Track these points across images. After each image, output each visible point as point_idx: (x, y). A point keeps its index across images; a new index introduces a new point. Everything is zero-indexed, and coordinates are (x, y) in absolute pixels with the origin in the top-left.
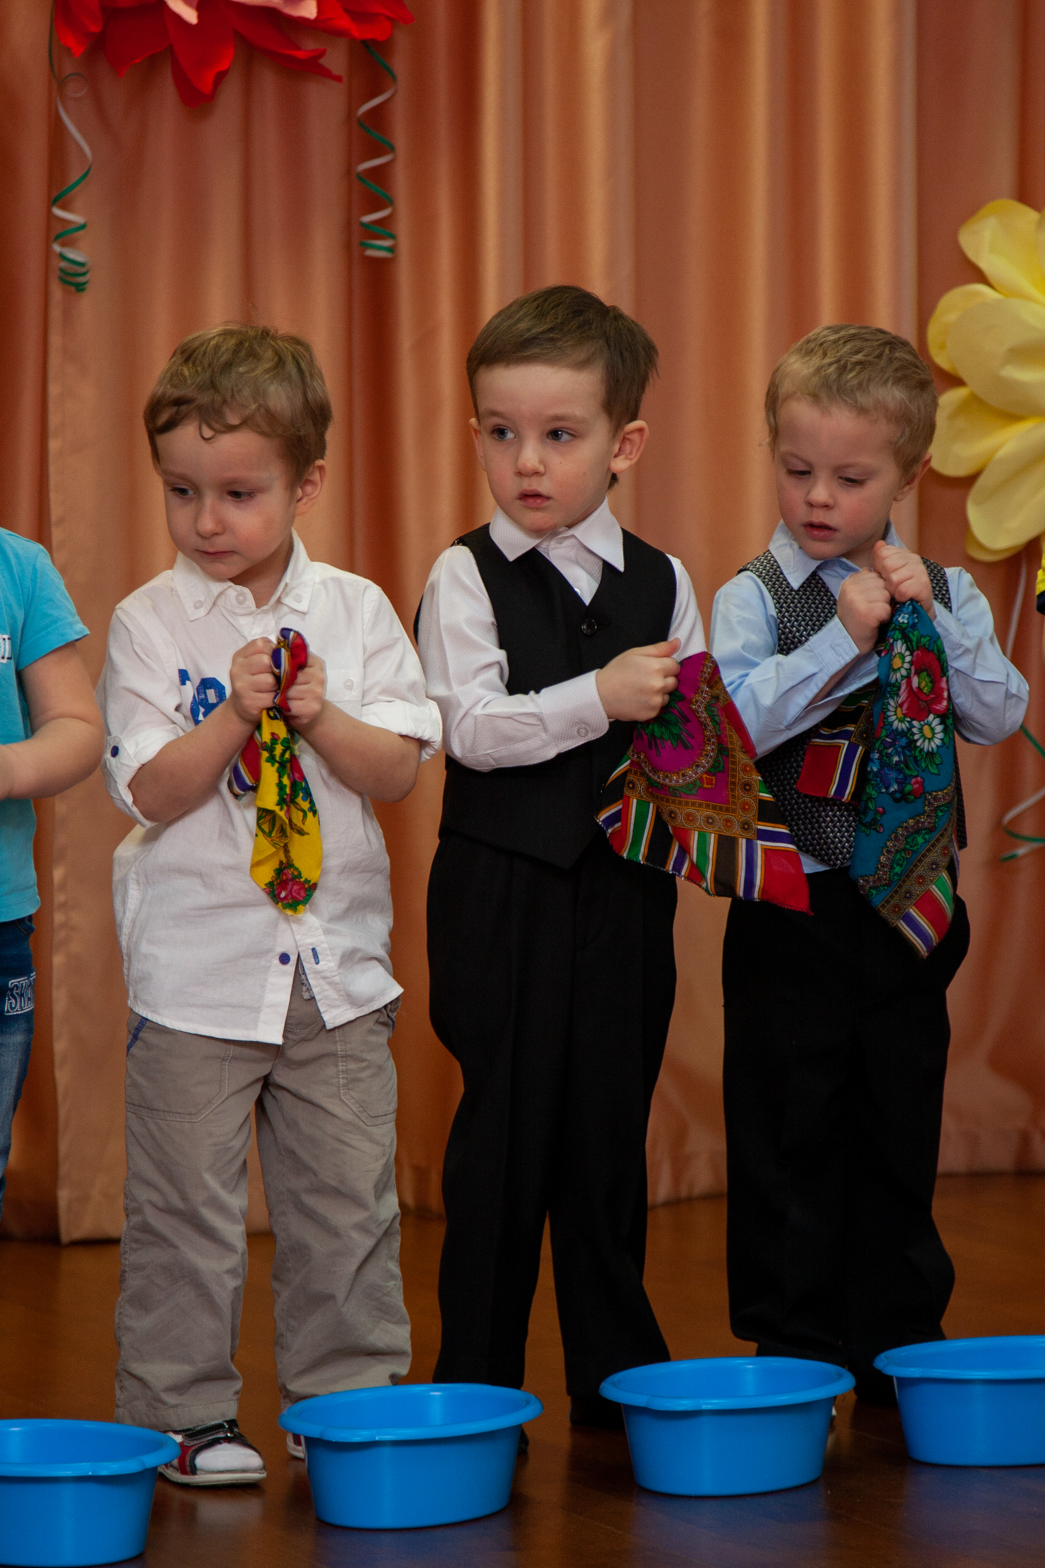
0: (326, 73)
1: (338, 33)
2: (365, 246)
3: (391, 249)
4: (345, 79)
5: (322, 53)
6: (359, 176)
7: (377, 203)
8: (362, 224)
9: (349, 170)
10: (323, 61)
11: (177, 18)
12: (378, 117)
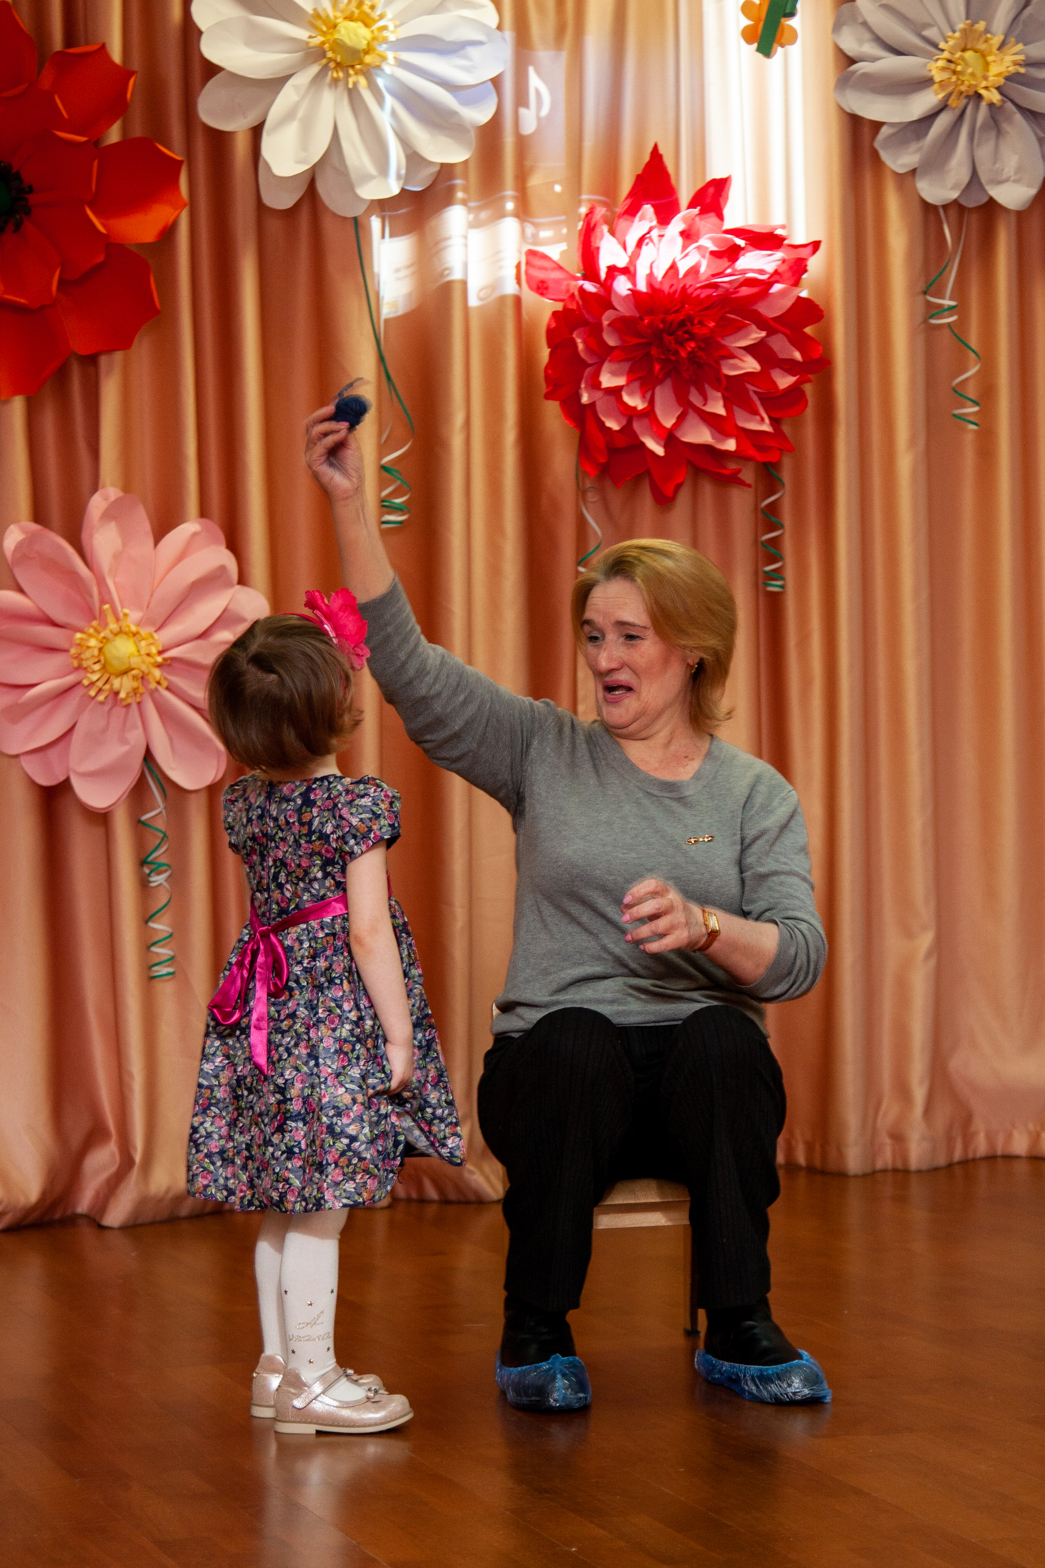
0: (742, 483)
1: (748, 459)
2: (767, 585)
3: (782, 587)
4: (753, 486)
5: (739, 471)
6: (762, 543)
7: (773, 559)
8: (765, 572)
9: (756, 541)
10: (740, 476)
11: (652, 453)
12: (773, 508)
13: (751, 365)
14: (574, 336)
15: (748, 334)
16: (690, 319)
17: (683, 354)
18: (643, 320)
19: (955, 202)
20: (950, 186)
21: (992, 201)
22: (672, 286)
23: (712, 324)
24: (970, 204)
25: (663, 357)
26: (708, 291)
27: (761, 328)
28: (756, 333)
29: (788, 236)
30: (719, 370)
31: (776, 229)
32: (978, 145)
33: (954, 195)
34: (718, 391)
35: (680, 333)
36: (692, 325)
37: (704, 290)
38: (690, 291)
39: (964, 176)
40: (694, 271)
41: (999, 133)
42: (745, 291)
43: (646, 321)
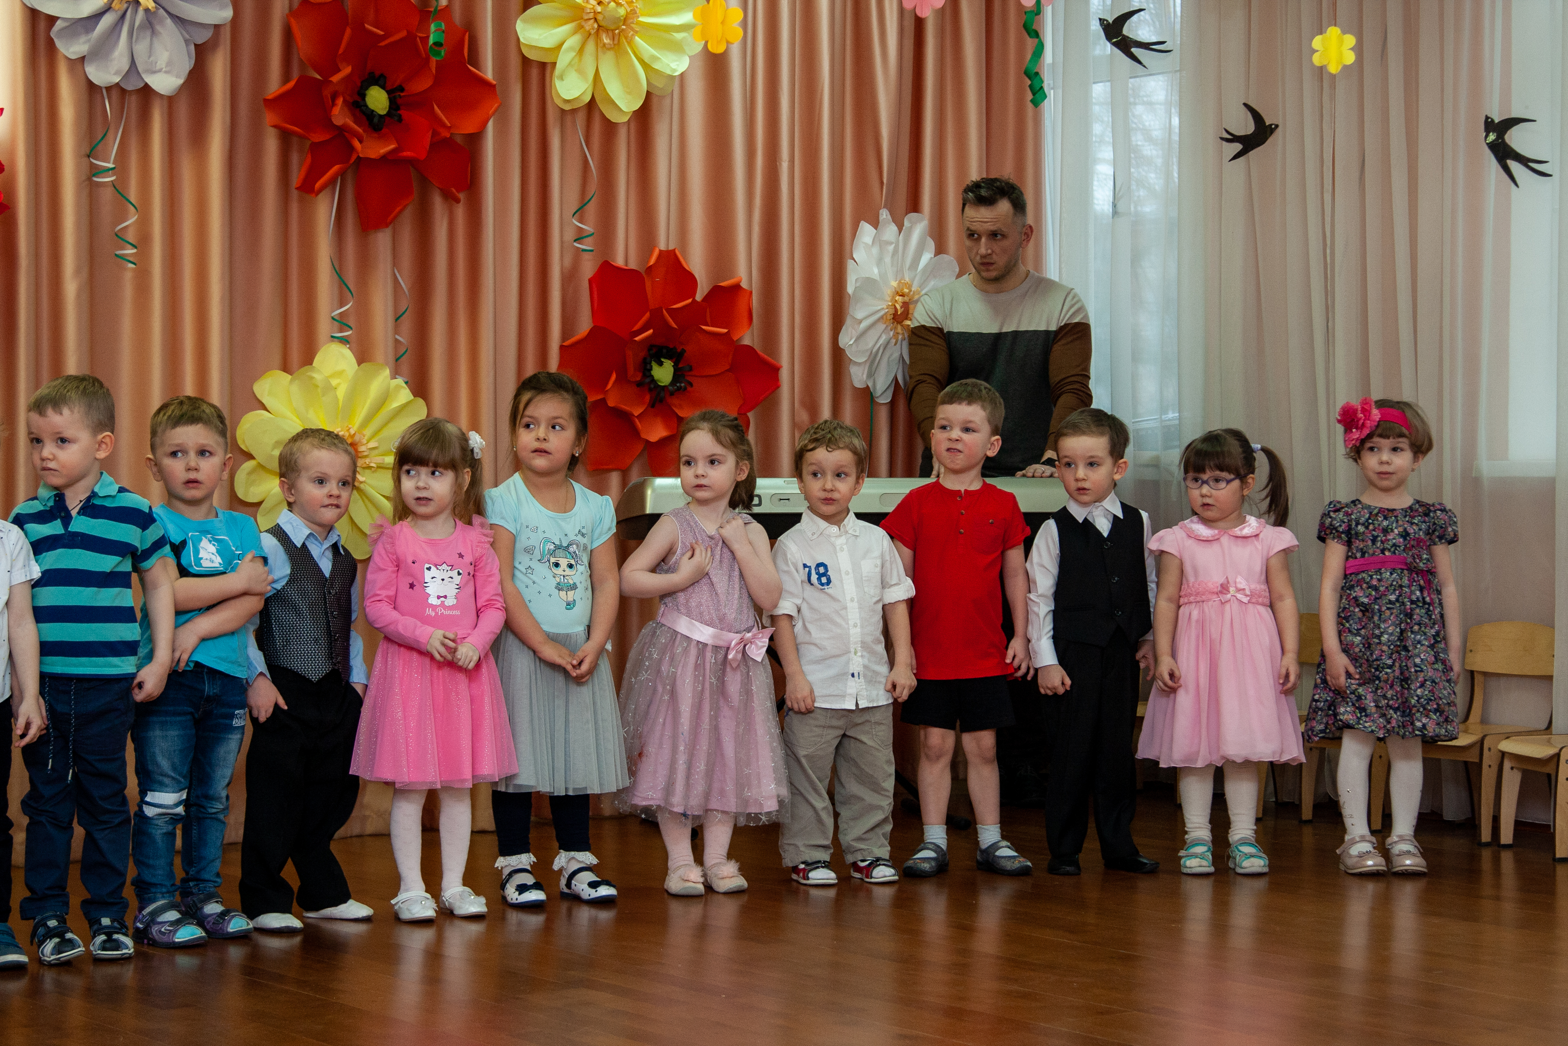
19: (117, 84)
20: (113, 72)
21: (147, 86)
24: (129, 87)
32: (136, 41)
33: (117, 79)
39: (126, 66)
41: (154, 32)
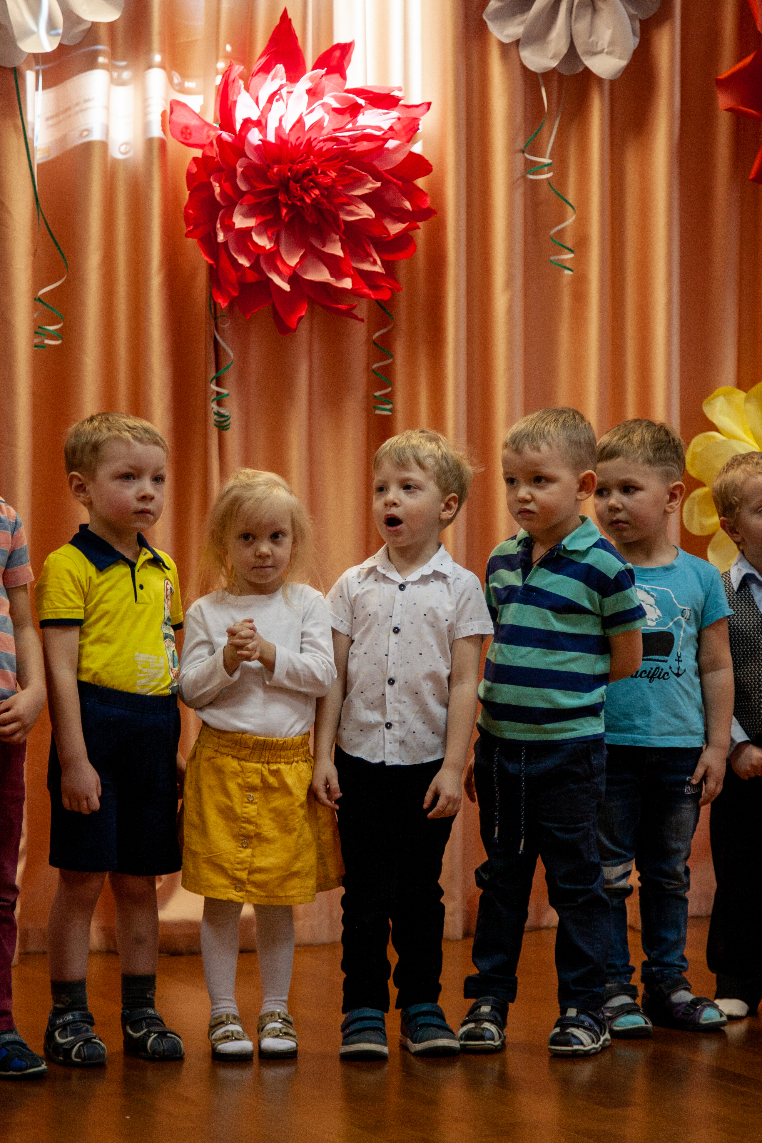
0: (356, 318)
1: (362, 296)
2: (375, 408)
3: (390, 410)
4: (366, 320)
5: (354, 307)
6: (373, 371)
7: (383, 386)
8: (375, 397)
9: (368, 368)
10: (354, 312)
11: (278, 289)
12: (385, 339)
13: (366, 212)
14: (211, 180)
15: (365, 184)
16: (314, 169)
17: (308, 201)
18: (273, 169)
19: (554, 69)
20: (550, 56)
21: (587, 71)
22: (299, 138)
23: (333, 174)
24: (568, 73)
25: (290, 202)
26: (329, 145)
27: (377, 180)
28: (373, 183)
29: (404, 97)
30: (338, 215)
31: (393, 91)
32: (576, 19)
33: (554, 64)
34: (337, 234)
35: (305, 181)
36: (317, 174)
37: (326, 143)
38: (314, 144)
39: (563, 49)
40: (318, 125)
41: (595, 10)
42: (364, 146)
43: (275, 170)
